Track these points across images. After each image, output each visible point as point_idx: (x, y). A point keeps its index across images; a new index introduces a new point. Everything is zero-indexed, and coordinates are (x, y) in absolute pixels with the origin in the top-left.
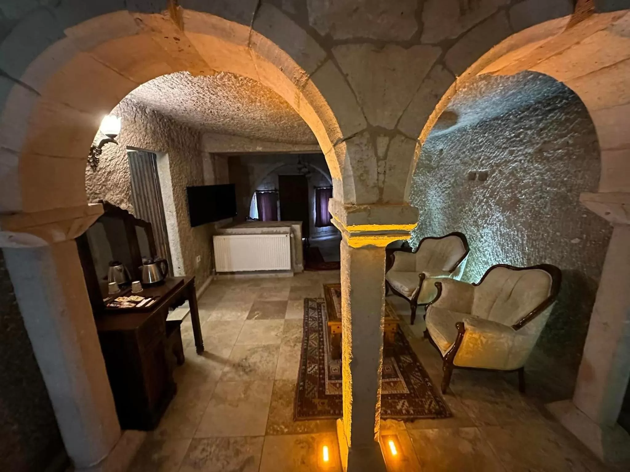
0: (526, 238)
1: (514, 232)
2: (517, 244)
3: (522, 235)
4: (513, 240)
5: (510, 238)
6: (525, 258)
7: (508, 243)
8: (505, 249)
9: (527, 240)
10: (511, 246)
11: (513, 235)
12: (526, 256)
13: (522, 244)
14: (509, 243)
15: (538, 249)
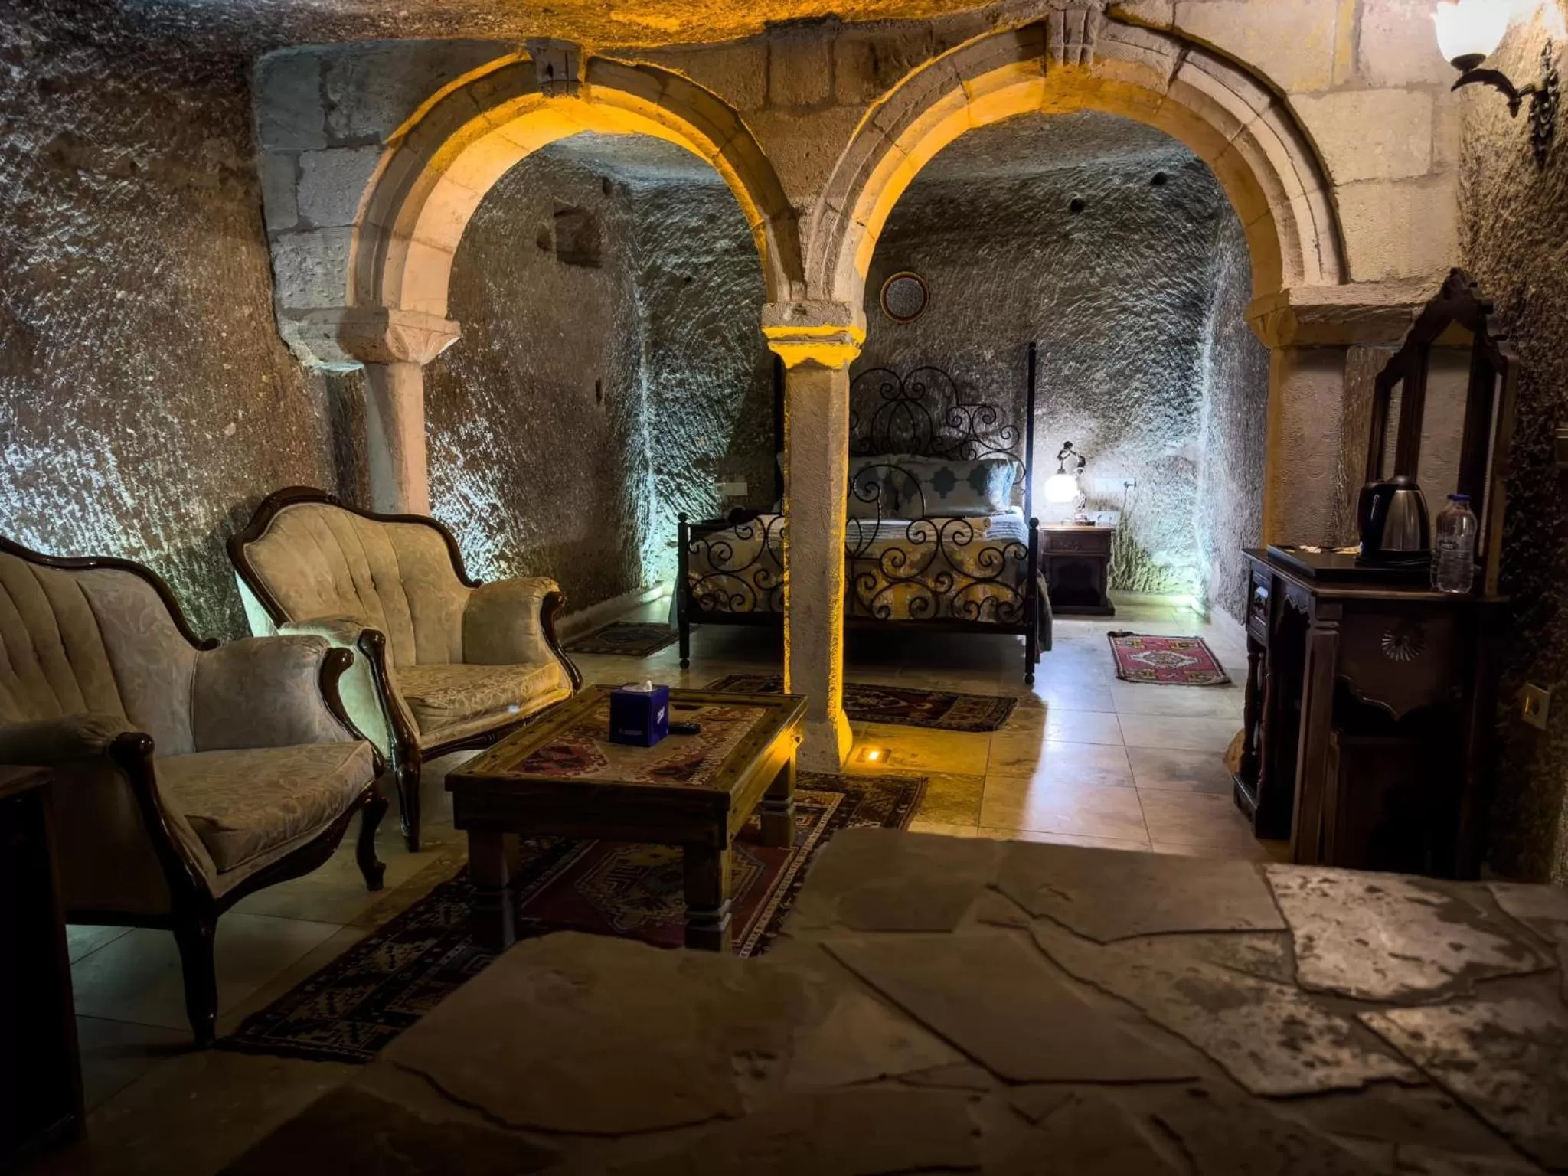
0: (112, 461)
1: (65, 456)
2: (91, 496)
3: (98, 456)
4: (72, 484)
5: (61, 484)
6: (132, 528)
7: (56, 505)
8: (53, 532)
9: (118, 466)
10: (72, 513)
11: (66, 466)
12: (135, 521)
13: (108, 487)
14: (61, 501)
15: (158, 481)
